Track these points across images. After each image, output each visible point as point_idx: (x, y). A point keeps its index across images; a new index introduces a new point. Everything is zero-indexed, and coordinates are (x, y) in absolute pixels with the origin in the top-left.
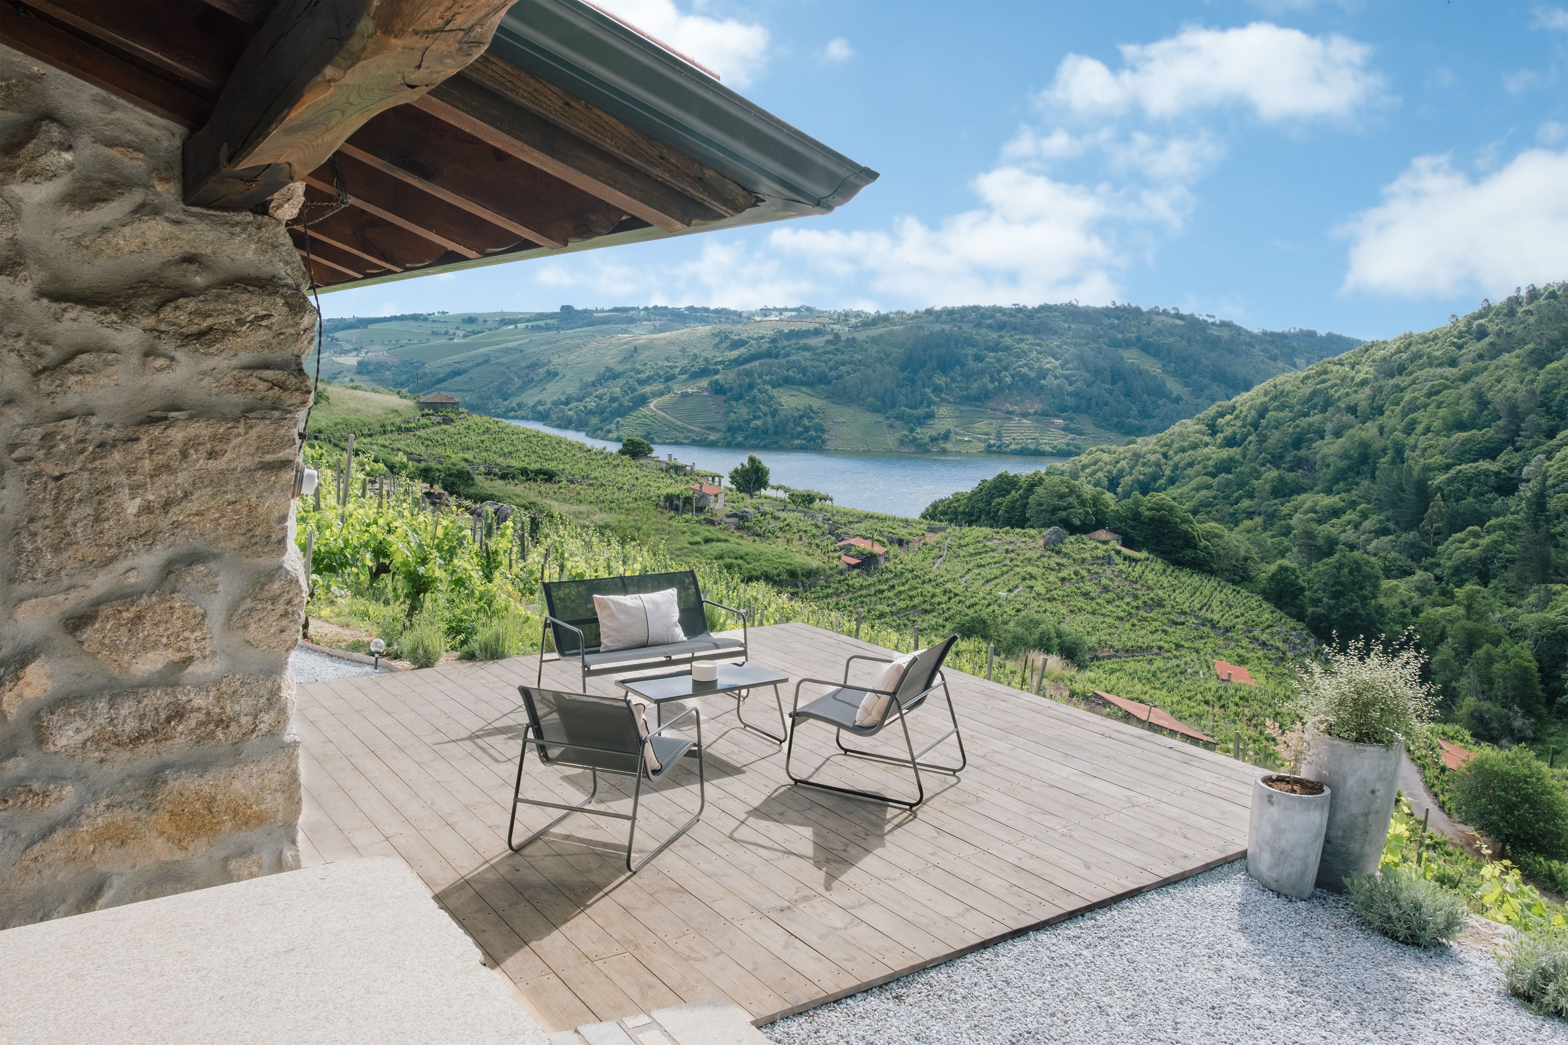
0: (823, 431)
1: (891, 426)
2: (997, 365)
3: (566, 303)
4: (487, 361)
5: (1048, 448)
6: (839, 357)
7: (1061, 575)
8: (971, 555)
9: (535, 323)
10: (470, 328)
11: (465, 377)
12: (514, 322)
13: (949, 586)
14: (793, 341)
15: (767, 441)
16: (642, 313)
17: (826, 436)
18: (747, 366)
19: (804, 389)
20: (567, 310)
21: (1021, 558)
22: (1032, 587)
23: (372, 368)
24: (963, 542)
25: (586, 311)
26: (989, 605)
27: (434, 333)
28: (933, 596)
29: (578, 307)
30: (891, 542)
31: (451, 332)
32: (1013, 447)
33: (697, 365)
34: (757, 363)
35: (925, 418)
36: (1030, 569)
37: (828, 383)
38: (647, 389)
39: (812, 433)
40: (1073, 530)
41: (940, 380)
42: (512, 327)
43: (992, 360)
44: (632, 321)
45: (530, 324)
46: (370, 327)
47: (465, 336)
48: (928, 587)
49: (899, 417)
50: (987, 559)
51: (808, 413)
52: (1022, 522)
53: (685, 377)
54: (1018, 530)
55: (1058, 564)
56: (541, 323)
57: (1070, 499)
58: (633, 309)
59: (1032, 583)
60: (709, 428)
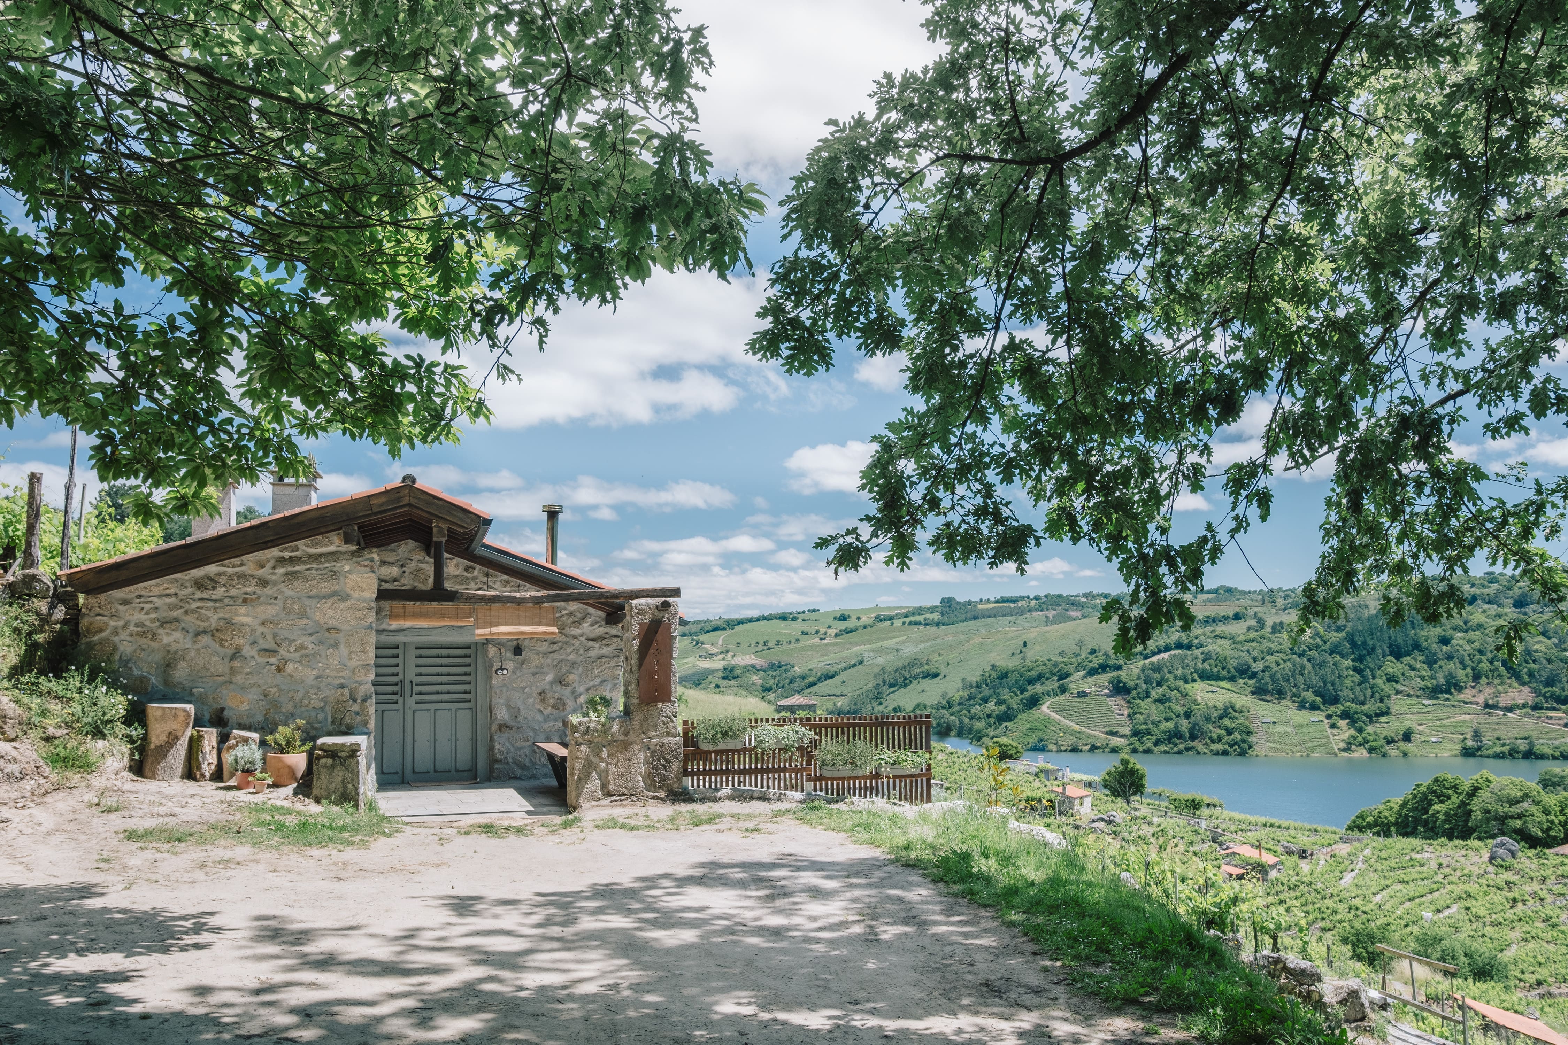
0: (1249, 733)
1: (1333, 726)
2: (1468, 647)
3: (947, 595)
4: (861, 663)
5: (1547, 751)
6: (1266, 644)
7: (1510, 895)
8: (1393, 869)
9: (913, 619)
10: (843, 625)
11: (837, 680)
12: (891, 618)
13: (1357, 902)
14: (1209, 629)
15: (1182, 746)
16: (1033, 603)
17: (1252, 739)
18: (1155, 659)
19: (1223, 684)
20: (948, 602)
21: (1459, 873)
22: (1468, 909)
23: (737, 672)
24: (1384, 854)
25: (969, 603)
26: (1406, 926)
27: (804, 633)
28: (1335, 912)
29: (961, 599)
30: (1290, 853)
31: (823, 630)
32: (1498, 749)
33: (1095, 660)
34: (1165, 656)
35: (1377, 715)
36: (1467, 887)
37: (1254, 675)
38: (1038, 688)
39: (1237, 736)
40: (1533, 842)
41: (1392, 666)
42: (888, 623)
43: (1461, 642)
44: (1020, 612)
45: (907, 620)
46: (737, 628)
47: (836, 635)
48: (1329, 903)
49: (1345, 715)
50: (1414, 873)
51: (1228, 711)
52: (1466, 834)
53: (1082, 673)
54: (1457, 842)
55: (1507, 883)
56: (920, 618)
57: (1525, 805)
58: (1022, 598)
59: (1470, 903)
60: (1111, 733)
